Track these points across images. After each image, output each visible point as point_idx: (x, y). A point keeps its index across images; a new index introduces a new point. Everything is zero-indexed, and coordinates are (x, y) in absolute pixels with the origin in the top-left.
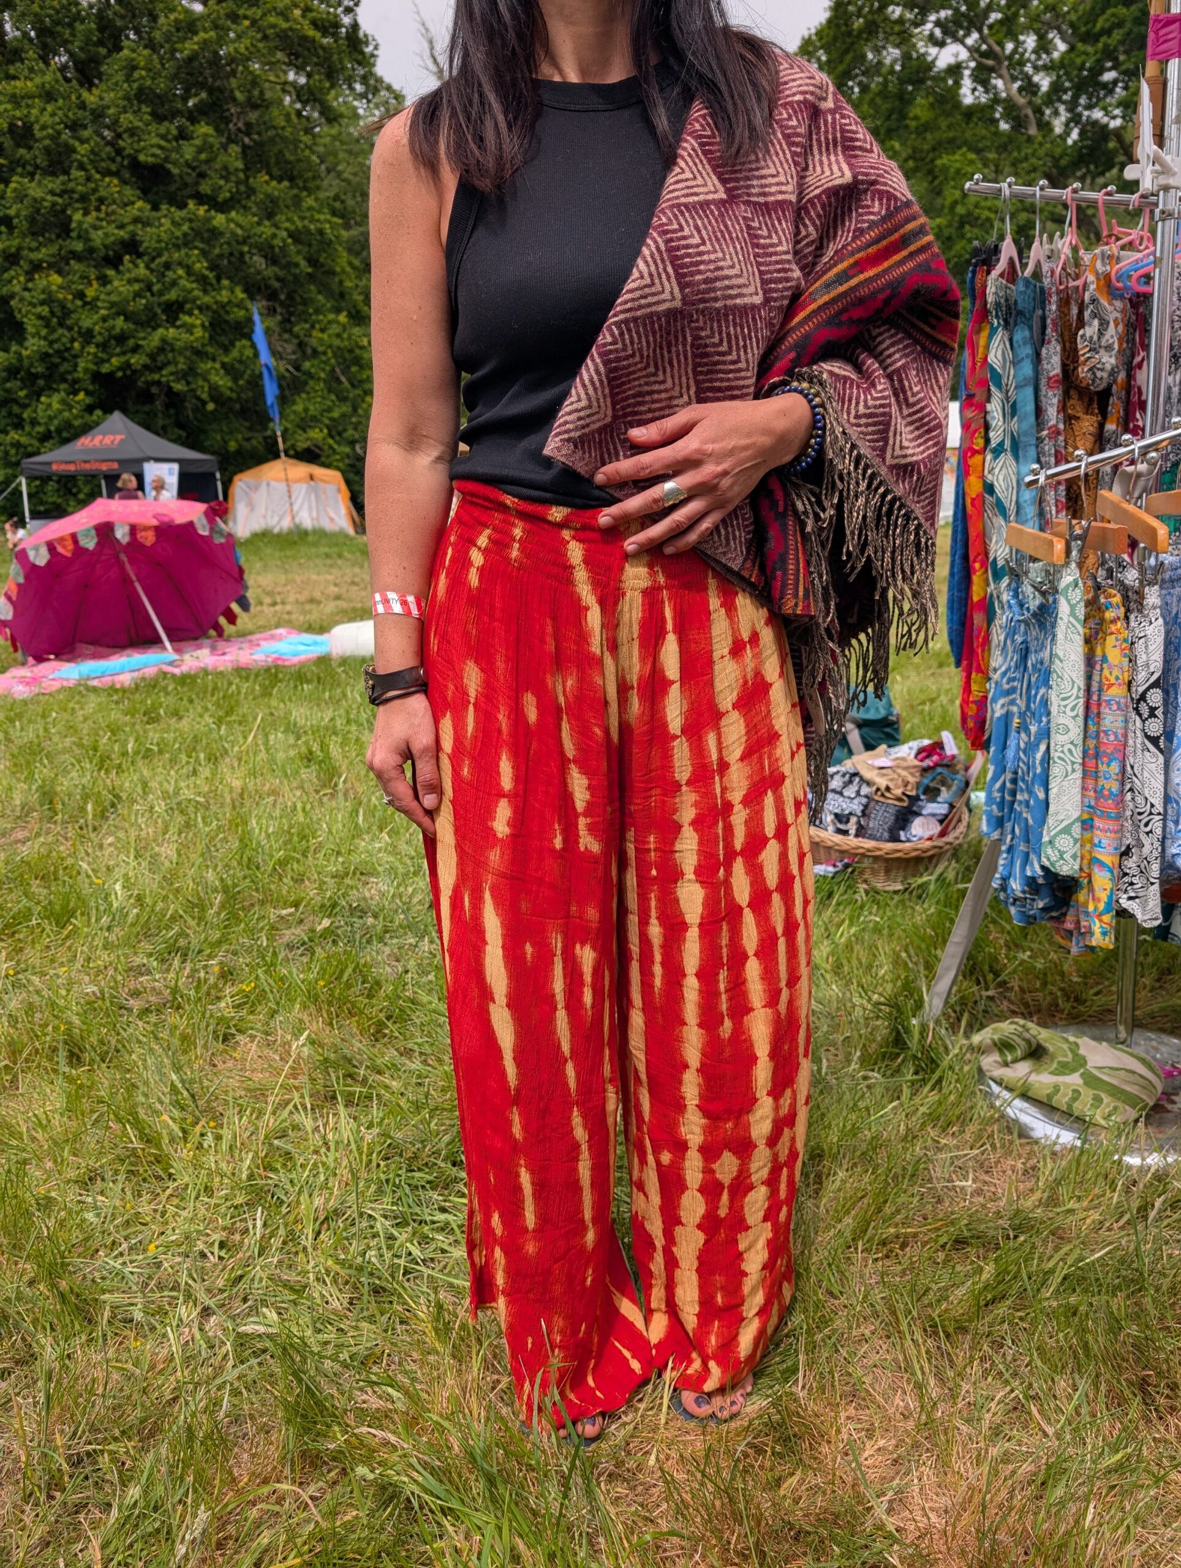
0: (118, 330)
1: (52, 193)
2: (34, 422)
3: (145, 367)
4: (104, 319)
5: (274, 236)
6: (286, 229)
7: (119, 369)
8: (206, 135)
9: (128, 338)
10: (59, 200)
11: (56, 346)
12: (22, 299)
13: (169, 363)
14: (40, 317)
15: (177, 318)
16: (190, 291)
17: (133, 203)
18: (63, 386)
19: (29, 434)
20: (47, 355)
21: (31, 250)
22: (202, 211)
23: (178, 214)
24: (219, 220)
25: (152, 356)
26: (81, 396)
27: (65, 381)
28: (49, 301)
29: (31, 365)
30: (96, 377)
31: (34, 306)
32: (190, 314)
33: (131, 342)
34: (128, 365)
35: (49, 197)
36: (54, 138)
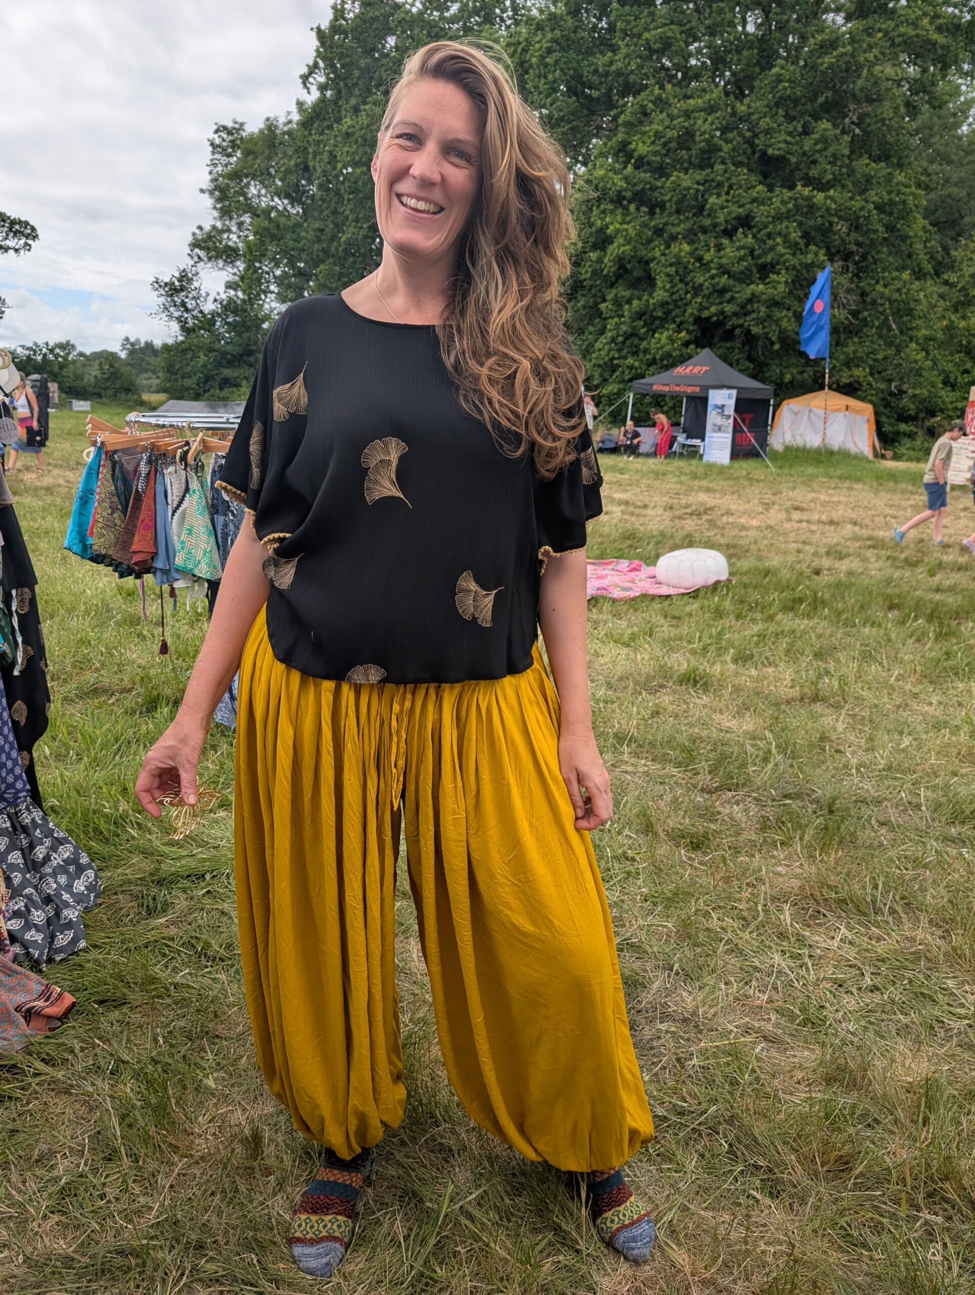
0: (721, 285)
1: (698, 183)
2: (646, 351)
3: (736, 314)
4: (712, 277)
5: (862, 209)
6: (873, 203)
7: (715, 315)
8: (825, 130)
9: (727, 291)
10: (701, 188)
11: (675, 297)
12: (659, 262)
13: (753, 311)
14: (669, 275)
15: (768, 277)
16: (782, 255)
17: (754, 187)
18: (673, 326)
19: (641, 360)
20: (667, 303)
21: (673, 225)
22: (806, 191)
23: (787, 194)
24: (819, 197)
25: (743, 307)
26: (683, 334)
27: (674, 322)
28: (678, 263)
29: (654, 310)
30: (698, 320)
31: (666, 267)
32: (778, 273)
33: (728, 295)
34: (722, 312)
35: (695, 186)
36: (708, 141)
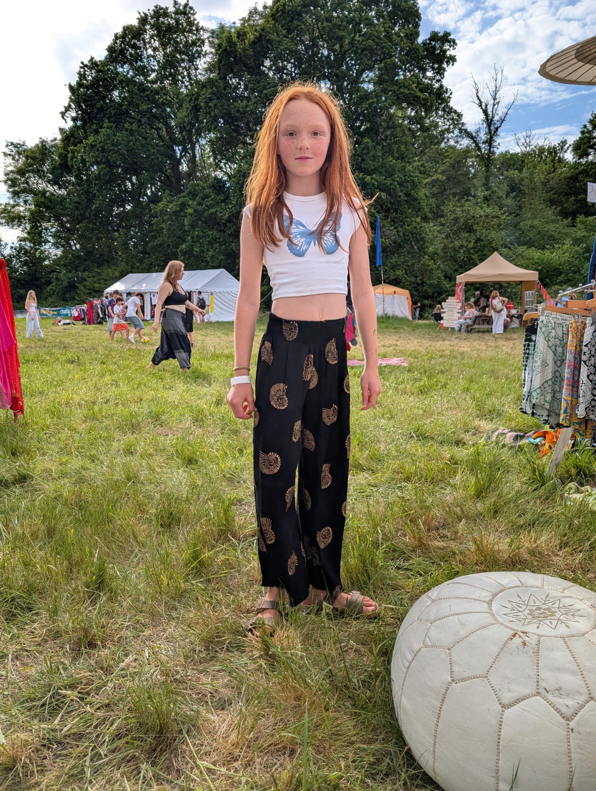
5: (391, 184)
6: (397, 181)
